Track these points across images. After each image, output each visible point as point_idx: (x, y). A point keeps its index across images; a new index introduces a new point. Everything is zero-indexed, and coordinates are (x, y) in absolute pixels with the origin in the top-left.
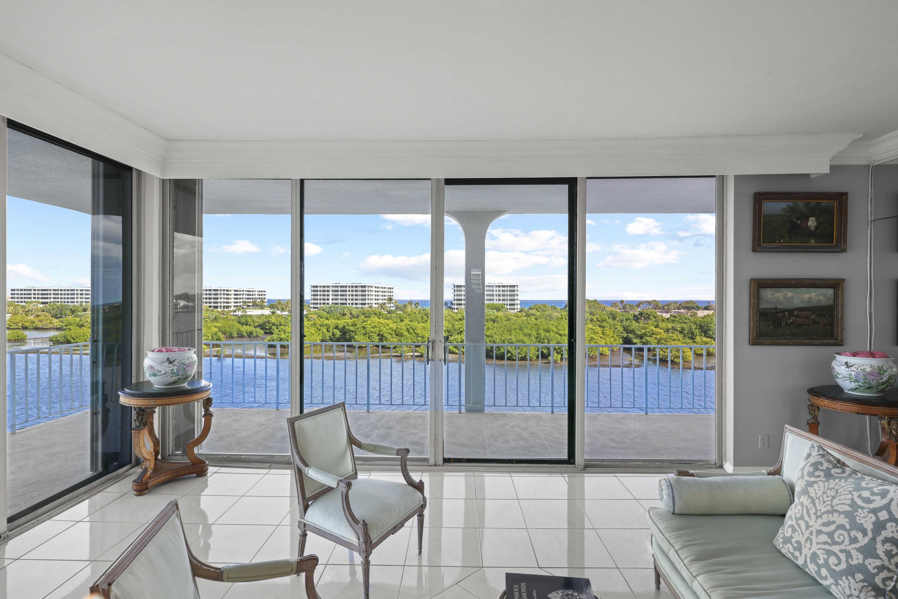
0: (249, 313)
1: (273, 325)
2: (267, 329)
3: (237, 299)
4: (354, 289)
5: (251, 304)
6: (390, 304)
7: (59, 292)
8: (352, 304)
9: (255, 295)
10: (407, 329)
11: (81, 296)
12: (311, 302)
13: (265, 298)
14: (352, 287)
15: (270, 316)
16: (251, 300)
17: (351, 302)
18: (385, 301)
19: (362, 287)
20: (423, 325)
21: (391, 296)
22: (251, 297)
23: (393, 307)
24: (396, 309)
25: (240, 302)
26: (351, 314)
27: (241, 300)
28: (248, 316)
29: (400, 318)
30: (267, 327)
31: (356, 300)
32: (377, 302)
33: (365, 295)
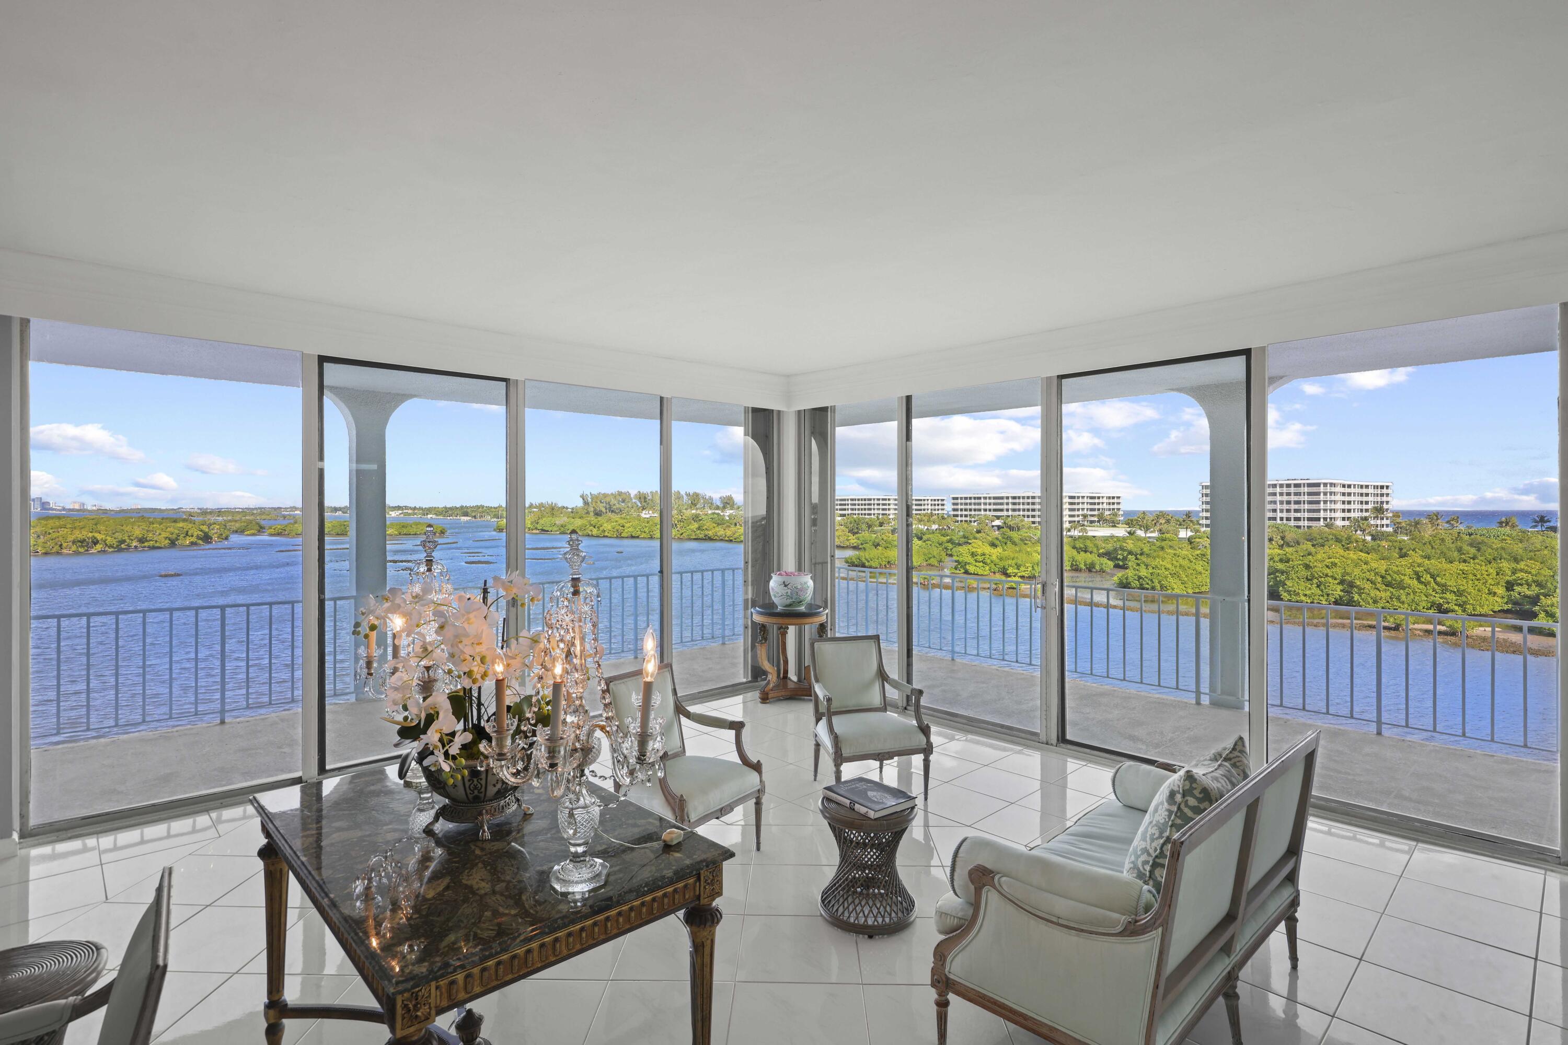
0: (1090, 534)
1: (1130, 553)
2: (1119, 559)
3: (1073, 510)
4: (1292, 490)
5: (1096, 519)
6: (1382, 519)
7: (857, 502)
8: (1288, 519)
9: (1103, 503)
10: (1417, 573)
11: (878, 507)
12: (1201, 515)
13: (1118, 509)
14: (1288, 486)
15: (1124, 539)
16: (1096, 513)
17: (1285, 515)
18: (1367, 514)
19: (1310, 485)
20: (1462, 566)
21: (1382, 503)
22: (1096, 507)
23: (1387, 526)
24: (1395, 531)
25: (1078, 516)
26: (1283, 538)
27: (1080, 512)
28: (1087, 538)
29: (1401, 549)
30: (1120, 557)
31: (1296, 511)
32: (1347, 515)
33: (1318, 502)
